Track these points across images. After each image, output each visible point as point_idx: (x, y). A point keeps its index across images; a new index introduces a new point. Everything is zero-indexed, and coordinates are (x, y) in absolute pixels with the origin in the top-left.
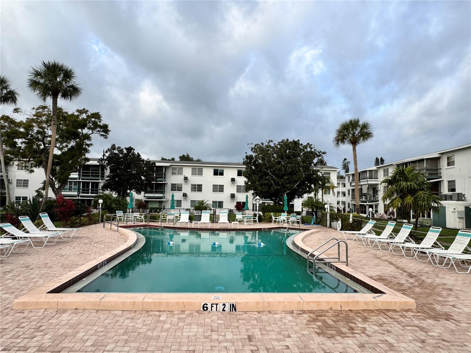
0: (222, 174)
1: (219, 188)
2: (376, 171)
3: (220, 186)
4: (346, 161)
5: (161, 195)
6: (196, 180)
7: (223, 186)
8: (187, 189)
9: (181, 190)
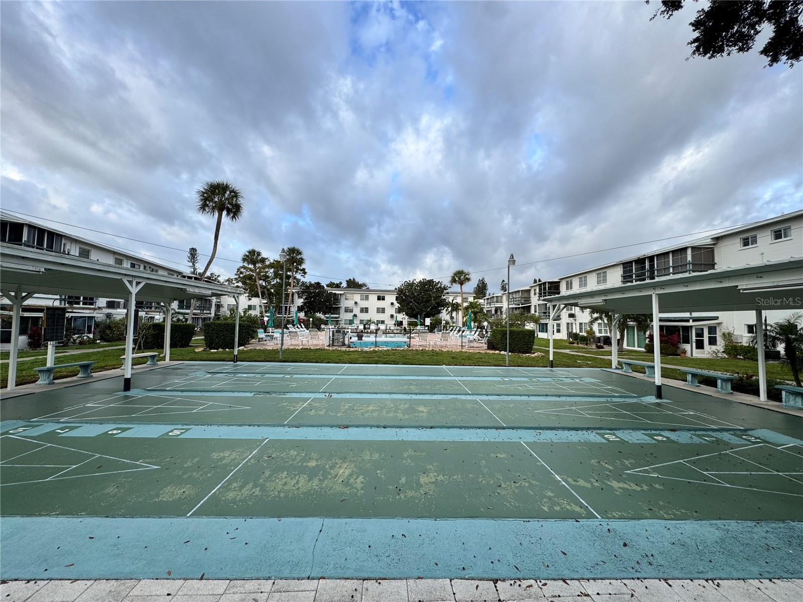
0: (383, 299)
1: (382, 310)
2: (502, 297)
3: (382, 308)
4: (504, 283)
5: (338, 316)
6: (364, 304)
7: (384, 308)
8: (357, 311)
9: (352, 312)
